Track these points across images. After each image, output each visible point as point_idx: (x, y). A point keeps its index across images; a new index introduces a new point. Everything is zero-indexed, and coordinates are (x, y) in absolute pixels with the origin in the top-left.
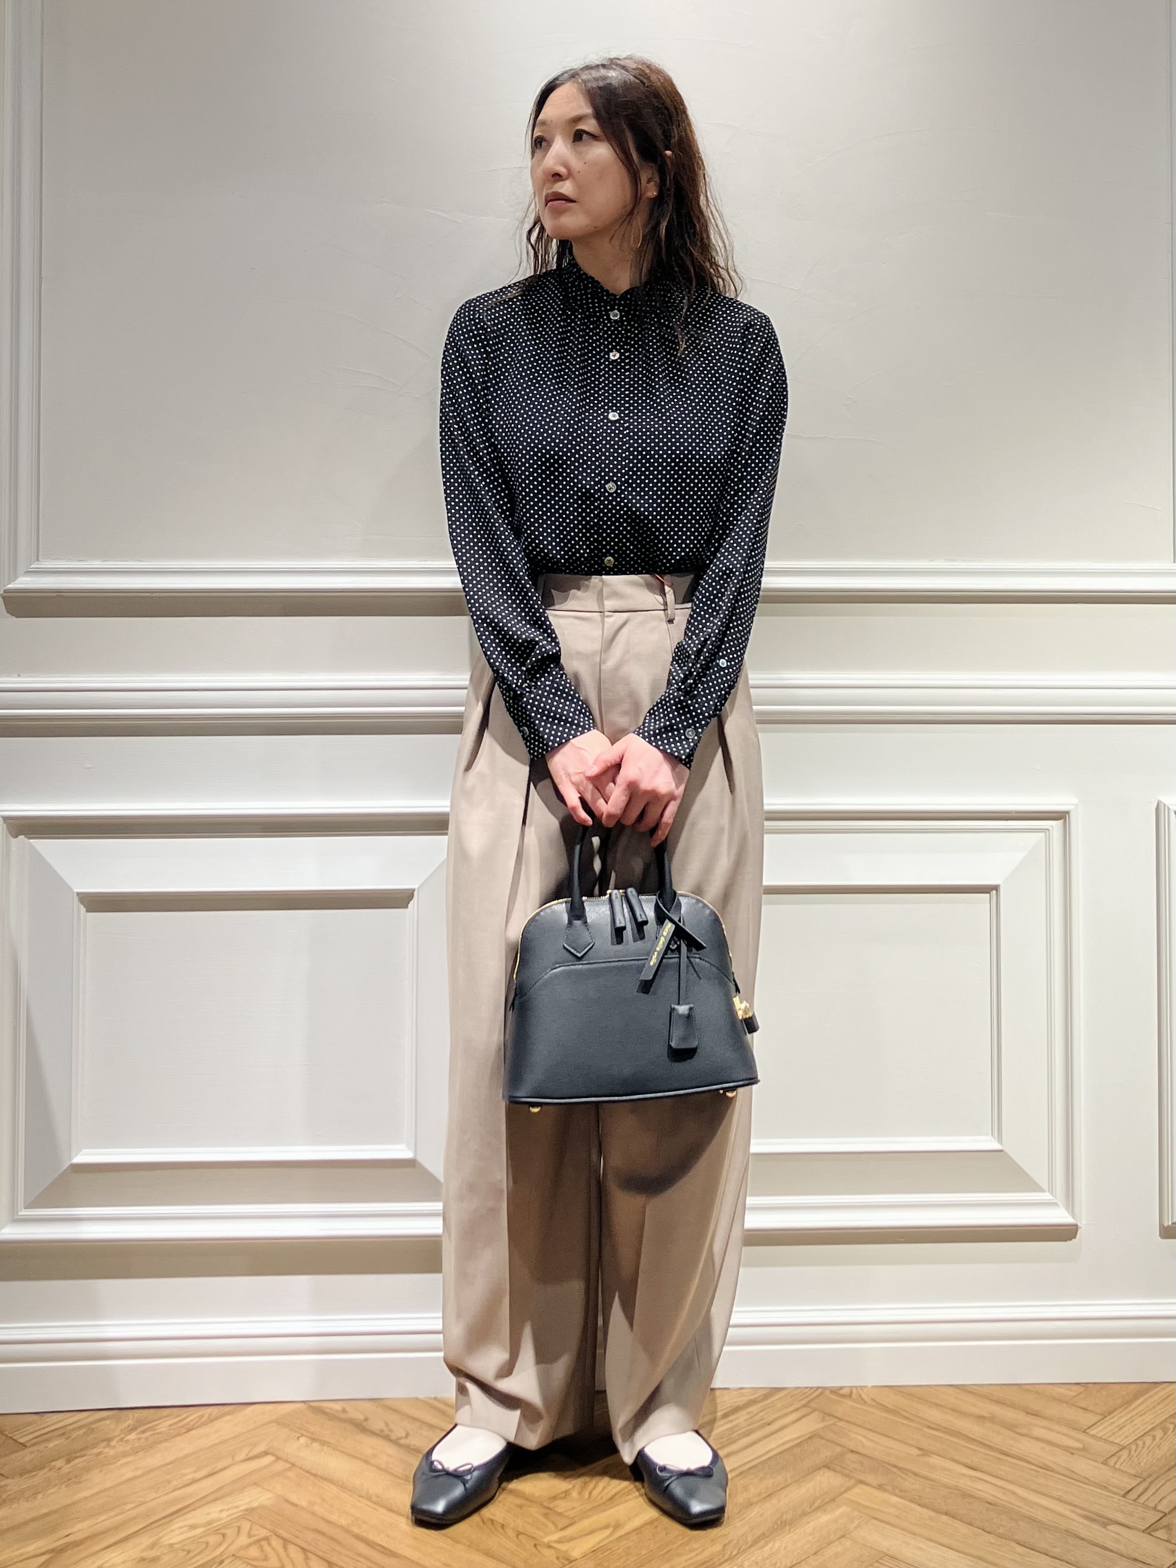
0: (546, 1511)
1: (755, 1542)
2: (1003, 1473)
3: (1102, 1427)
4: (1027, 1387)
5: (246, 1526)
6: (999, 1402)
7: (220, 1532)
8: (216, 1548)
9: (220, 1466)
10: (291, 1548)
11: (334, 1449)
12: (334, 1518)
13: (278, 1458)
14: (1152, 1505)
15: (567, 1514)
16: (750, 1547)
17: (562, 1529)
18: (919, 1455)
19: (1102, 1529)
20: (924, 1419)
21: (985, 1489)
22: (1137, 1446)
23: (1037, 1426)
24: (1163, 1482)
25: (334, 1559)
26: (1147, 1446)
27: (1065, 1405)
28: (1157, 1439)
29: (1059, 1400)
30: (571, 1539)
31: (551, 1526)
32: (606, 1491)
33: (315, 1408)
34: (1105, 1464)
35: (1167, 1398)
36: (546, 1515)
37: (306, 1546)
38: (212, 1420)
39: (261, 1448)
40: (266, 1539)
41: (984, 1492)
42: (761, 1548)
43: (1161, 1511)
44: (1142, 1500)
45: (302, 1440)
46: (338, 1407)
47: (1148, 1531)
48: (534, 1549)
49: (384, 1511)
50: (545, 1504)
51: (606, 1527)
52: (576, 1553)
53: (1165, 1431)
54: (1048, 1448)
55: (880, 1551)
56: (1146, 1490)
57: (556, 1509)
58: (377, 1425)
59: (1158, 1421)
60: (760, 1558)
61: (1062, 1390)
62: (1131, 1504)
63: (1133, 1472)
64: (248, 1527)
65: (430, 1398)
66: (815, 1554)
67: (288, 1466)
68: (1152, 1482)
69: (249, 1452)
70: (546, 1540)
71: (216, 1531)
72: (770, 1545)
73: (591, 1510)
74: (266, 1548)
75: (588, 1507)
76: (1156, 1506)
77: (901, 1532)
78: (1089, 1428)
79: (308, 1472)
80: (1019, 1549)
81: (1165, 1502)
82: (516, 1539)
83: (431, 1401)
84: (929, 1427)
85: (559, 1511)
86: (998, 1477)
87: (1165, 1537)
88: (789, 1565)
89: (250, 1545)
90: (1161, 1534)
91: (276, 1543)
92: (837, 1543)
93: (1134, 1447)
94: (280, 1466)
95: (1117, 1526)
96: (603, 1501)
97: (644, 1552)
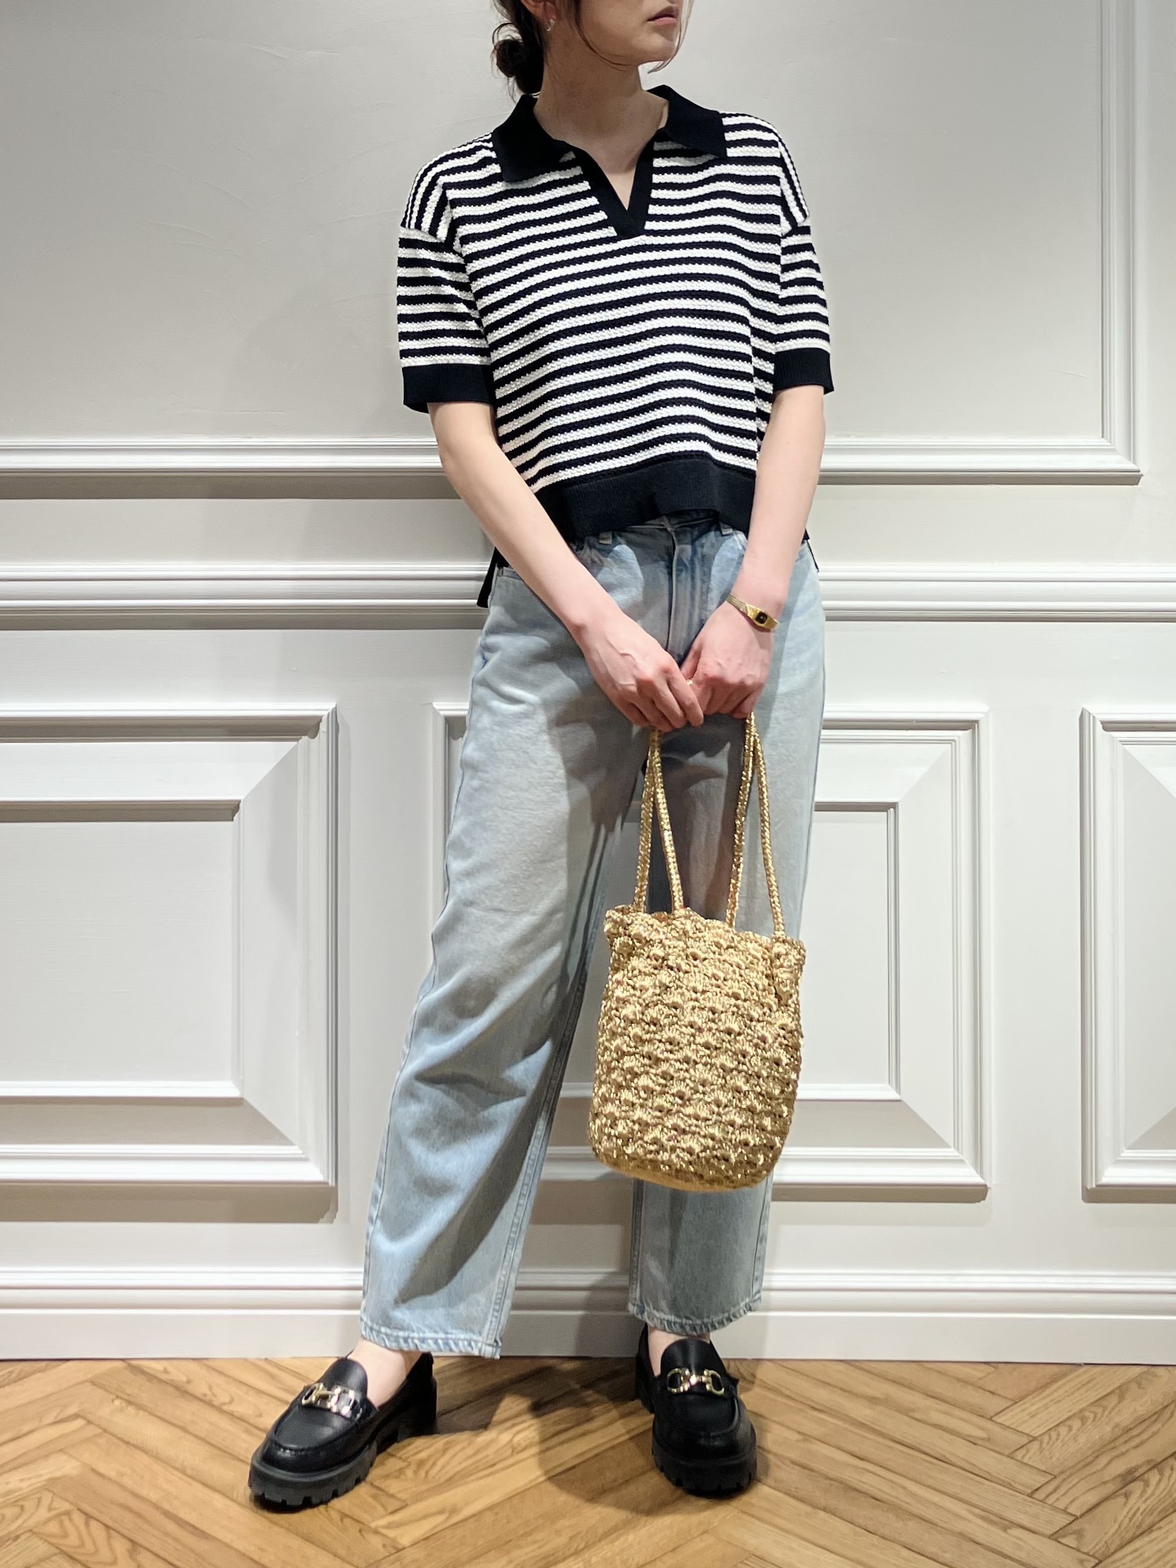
0: (374, 1491)
1: (607, 1535)
2: (890, 1464)
3: (1010, 1414)
4: (924, 1364)
5: (47, 1497)
6: (894, 1381)
7: (19, 1503)
8: (13, 1521)
9: (26, 1428)
10: (93, 1523)
11: (151, 1414)
12: (144, 1492)
13: (89, 1422)
14: (1062, 1506)
15: (399, 1496)
16: (600, 1541)
17: (393, 1513)
18: (797, 1441)
19: (1004, 1535)
20: (809, 1399)
21: (871, 1481)
22: (1050, 1439)
23: (937, 1410)
24: (1077, 1480)
25: (139, 1539)
26: (1061, 1438)
27: (970, 1388)
28: (1074, 1431)
29: (965, 1382)
30: (398, 1525)
31: (379, 1508)
32: (444, 1471)
33: (132, 1366)
34: (1012, 1458)
35: (1088, 1382)
36: (375, 1497)
37: (110, 1523)
38: (19, 1379)
39: (72, 1410)
40: (68, 1513)
41: (872, 1486)
42: (613, 1542)
43: (1072, 1515)
44: (1050, 1500)
45: (117, 1403)
46: (158, 1366)
47: (1056, 1535)
48: (359, 1534)
49: (198, 1485)
50: (376, 1484)
51: (441, 1512)
52: (405, 1541)
53: (1083, 1420)
54: (947, 1436)
55: (745, 1550)
56: (1055, 1490)
57: (387, 1489)
58: (200, 1388)
59: (1076, 1410)
60: (609, 1554)
61: (967, 1370)
62: (1037, 1504)
63: (1040, 1468)
64: (50, 1499)
65: (260, 1360)
66: (674, 1549)
67: (99, 1431)
68: (1064, 1480)
69: (58, 1414)
70: (373, 1525)
71: (14, 1504)
72: (622, 1539)
73: (428, 1490)
74: (67, 1523)
75: (424, 1488)
76: (1066, 1508)
77: (773, 1529)
78: (996, 1415)
79: (120, 1439)
80: (905, 1553)
81: (1077, 1503)
82: (340, 1523)
83: (260, 1363)
84: (813, 1408)
85: (392, 1491)
86: (888, 1470)
87: (1075, 1547)
88: (641, 1563)
89: (49, 1520)
90: (1070, 1541)
91: (78, 1518)
92: (698, 1539)
93: (1046, 1438)
94: (92, 1431)
95: (1020, 1530)
96: (443, 1479)
97: (480, 1543)
